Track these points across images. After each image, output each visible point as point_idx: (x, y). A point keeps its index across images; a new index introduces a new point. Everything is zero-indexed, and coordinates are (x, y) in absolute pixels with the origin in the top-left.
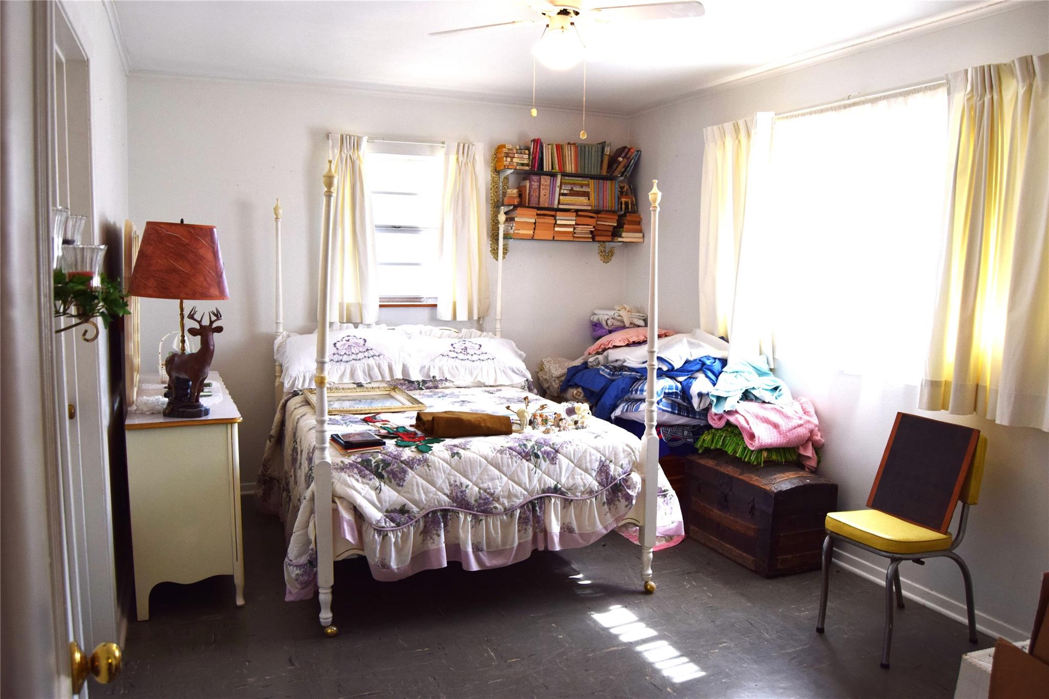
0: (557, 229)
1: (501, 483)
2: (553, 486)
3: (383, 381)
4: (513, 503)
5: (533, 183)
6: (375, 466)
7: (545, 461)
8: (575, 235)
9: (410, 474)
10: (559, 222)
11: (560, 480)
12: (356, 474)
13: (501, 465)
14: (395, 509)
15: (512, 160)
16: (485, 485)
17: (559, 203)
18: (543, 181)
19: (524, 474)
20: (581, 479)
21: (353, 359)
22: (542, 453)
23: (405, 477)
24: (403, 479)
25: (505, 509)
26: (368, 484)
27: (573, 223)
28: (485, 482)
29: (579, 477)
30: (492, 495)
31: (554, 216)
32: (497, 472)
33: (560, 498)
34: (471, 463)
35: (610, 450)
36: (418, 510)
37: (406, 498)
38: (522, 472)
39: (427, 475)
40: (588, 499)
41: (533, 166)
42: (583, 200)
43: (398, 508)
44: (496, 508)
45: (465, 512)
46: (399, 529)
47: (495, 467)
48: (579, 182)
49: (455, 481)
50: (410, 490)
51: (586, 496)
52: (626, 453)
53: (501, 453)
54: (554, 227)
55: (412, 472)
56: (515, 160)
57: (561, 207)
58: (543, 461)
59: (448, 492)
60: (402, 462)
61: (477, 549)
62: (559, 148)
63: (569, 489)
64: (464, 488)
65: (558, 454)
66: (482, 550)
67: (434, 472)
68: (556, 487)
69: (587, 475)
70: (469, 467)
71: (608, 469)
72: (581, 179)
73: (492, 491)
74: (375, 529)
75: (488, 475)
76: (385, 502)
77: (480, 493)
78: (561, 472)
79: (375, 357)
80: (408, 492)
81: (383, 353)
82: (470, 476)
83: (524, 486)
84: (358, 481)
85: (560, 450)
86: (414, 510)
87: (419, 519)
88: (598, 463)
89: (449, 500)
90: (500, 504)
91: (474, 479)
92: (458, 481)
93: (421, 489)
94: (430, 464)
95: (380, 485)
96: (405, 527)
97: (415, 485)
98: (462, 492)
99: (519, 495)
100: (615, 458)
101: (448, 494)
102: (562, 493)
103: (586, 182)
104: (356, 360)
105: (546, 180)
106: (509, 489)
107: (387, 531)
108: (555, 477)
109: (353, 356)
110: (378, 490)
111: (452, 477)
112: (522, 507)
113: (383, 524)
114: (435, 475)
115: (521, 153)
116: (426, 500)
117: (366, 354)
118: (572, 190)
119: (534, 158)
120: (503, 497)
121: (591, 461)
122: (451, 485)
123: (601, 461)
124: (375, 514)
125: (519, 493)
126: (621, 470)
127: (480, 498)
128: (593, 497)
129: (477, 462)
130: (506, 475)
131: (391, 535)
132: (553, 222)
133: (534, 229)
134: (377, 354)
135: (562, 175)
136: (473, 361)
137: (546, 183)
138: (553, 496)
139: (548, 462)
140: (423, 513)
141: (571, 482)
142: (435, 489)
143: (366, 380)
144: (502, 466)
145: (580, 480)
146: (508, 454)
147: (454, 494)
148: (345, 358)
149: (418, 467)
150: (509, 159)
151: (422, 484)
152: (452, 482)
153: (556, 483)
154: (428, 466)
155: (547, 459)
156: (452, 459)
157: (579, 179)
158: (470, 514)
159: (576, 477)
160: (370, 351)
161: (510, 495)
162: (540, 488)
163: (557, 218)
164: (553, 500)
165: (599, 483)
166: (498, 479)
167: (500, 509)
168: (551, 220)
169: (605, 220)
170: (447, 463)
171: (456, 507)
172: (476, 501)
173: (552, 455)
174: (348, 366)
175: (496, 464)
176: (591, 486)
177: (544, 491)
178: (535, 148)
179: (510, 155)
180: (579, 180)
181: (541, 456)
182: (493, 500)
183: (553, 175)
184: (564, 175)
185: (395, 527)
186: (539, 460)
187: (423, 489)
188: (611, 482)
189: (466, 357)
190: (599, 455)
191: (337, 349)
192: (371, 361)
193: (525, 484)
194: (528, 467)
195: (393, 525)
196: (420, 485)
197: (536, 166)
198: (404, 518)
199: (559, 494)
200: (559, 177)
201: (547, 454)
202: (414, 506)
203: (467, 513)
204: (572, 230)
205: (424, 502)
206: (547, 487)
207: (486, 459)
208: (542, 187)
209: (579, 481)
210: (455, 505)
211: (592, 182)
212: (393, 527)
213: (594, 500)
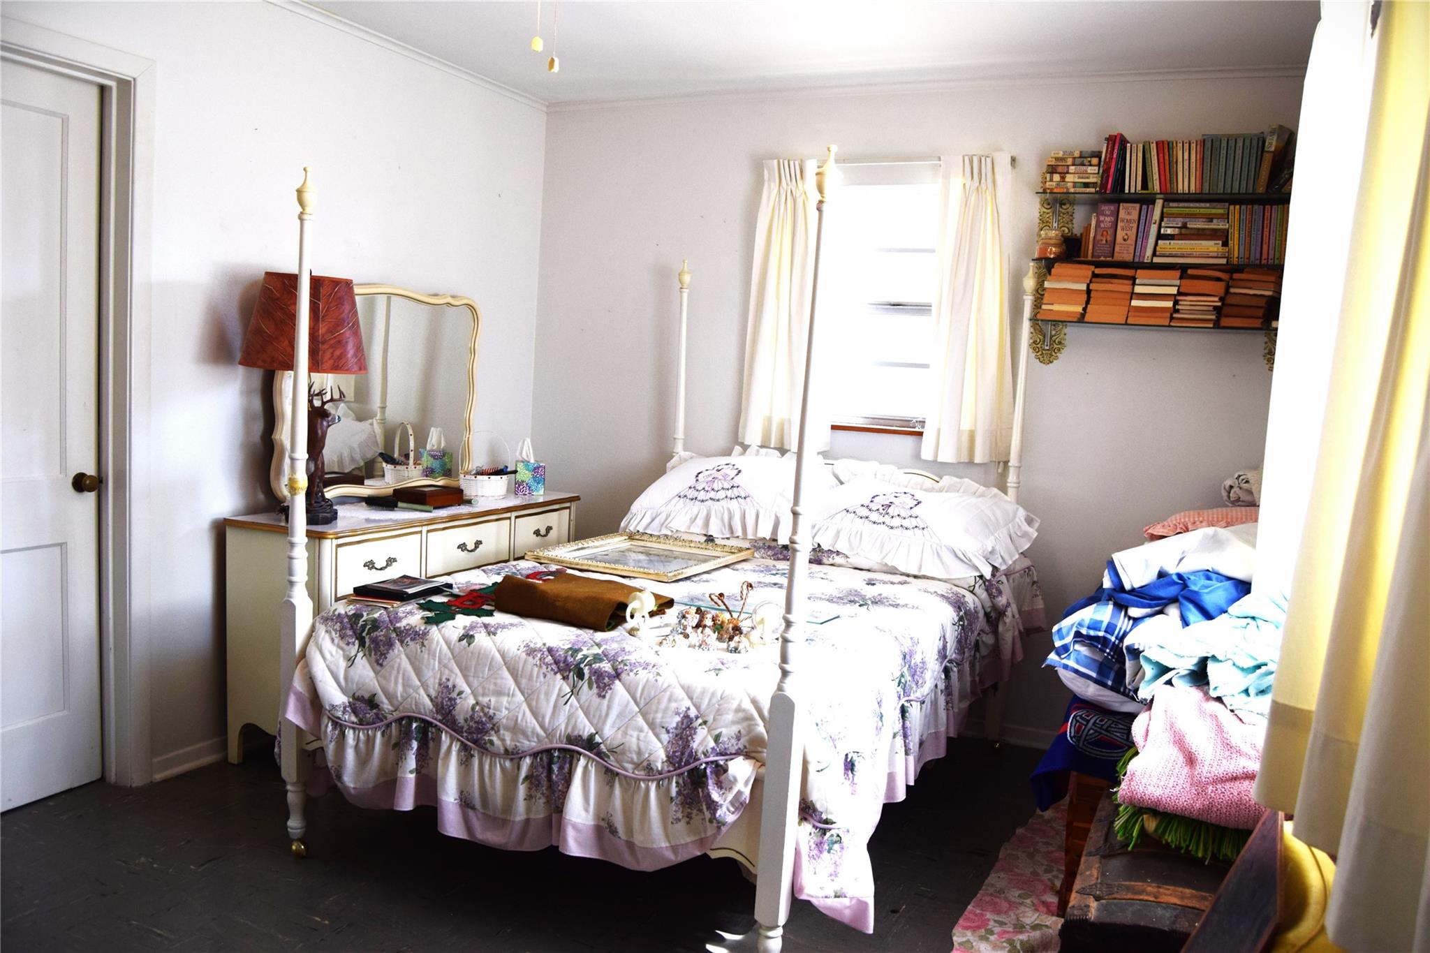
0: (1135, 303)
1: (509, 703)
2: (586, 735)
3: (745, 538)
4: (518, 744)
5: (1102, 218)
6: (362, 625)
7: (590, 687)
8: (1175, 315)
9: (396, 651)
10: (1138, 289)
11: (602, 731)
12: (335, 630)
13: (520, 673)
14: (362, 696)
15: (1063, 178)
16: (484, 700)
17: (1154, 254)
18: (1122, 214)
19: (548, 700)
20: (638, 739)
21: (711, 499)
22: (590, 673)
23: (388, 653)
24: (384, 654)
25: (506, 751)
26: (342, 649)
27: (1174, 291)
28: (488, 695)
29: (635, 734)
30: (491, 718)
31: (1133, 279)
32: (510, 683)
33: (597, 762)
34: (478, 657)
35: (714, 701)
36: (390, 708)
37: (379, 685)
38: (547, 695)
39: (415, 658)
40: (644, 780)
41: (1103, 185)
42: (1212, 246)
43: (367, 696)
44: (491, 742)
45: (451, 736)
46: (363, 729)
47: (512, 674)
48: (1202, 211)
49: (448, 680)
50: (387, 675)
51: (640, 774)
52: (741, 715)
53: (528, 655)
54: (1131, 299)
55: (401, 648)
56: (1069, 178)
57: (1156, 260)
58: (586, 686)
59: (433, 694)
60: (395, 630)
61: (465, 802)
62: (1165, 148)
63: (612, 751)
64: (454, 695)
65: (617, 682)
66: (473, 808)
67: (426, 656)
68: (591, 737)
69: (651, 733)
70: (474, 663)
71: (691, 735)
72: (1208, 205)
73: (491, 712)
74: (329, 718)
75: (495, 684)
76: (352, 683)
77: (473, 708)
78: (607, 715)
79: (739, 499)
80: (384, 677)
81: (751, 494)
82: (471, 679)
83: (540, 719)
84: (333, 640)
85: (623, 676)
86: (385, 706)
87: (391, 723)
88: (678, 719)
89: (431, 707)
90: (499, 738)
91: (476, 684)
92: (451, 680)
93: (401, 676)
94: (426, 643)
95: (356, 656)
96: (372, 729)
97: (396, 669)
98: (450, 699)
99: (530, 734)
100: (714, 720)
101: (433, 697)
102: (600, 754)
103: (1221, 211)
104: (714, 500)
105: (1129, 212)
106: (517, 717)
107: (346, 726)
108: (595, 722)
109: (712, 494)
110: (351, 661)
111: (447, 672)
112: (534, 755)
113: (339, 714)
114: (425, 661)
115: (1083, 164)
116: (402, 696)
117: (729, 493)
118: (1184, 226)
119: (1106, 171)
120: (507, 728)
121: (666, 710)
122: (440, 684)
123: (687, 716)
124: (334, 695)
125: (530, 730)
126: (712, 744)
127: (472, 718)
128: (653, 780)
129: (488, 658)
130: (522, 693)
131: (350, 734)
132: (1128, 289)
133: (1088, 302)
134: (743, 495)
135: (1165, 200)
136: (892, 528)
137: (1129, 217)
138: (585, 755)
139: (595, 690)
140: (397, 715)
141: (619, 739)
142: (418, 683)
143: (723, 534)
144: (521, 676)
145: (634, 740)
146: (537, 658)
147: (440, 700)
148: (702, 495)
149: (410, 643)
150: (1057, 177)
151: (405, 671)
152: (444, 680)
153: (594, 732)
154: (423, 645)
155: (595, 686)
156: (458, 644)
157: (1203, 205)
158: (458, 740)
159: (630, 732)
160: (735, 489)
161: (516, 729)
162: (565, 731)
163: (1137, 281)
164: (582, 762)
165: (667, 756)
166: (509, 696)
167: (498, 748)
168: (1124, 286)
169: (1250, 284)
170: (449, 647)
171: (440, 721)
172: (466, 720)
173: (606, 680)
174: (703, 508)
175: (514, 669)
176: (652, 758)
177: (570, 740)
178: (1110, 152)
179: (1060, 169)
180: (1204, 208)
181: (587, 676)
182: (492, 729)
183: (1146, 201)
184: (1171, 197)
185: (356, 723)
186: (581, 683)
187: (403, 679)
188: (687, 763)
189: (881, 519)
190: (688, 703)
191: (697, 480)
192: (734, 505)
193: (543, 717)
194: (560, 690)
195: (354, 719)
196: (401, 672)
197: (1109, 186)
198: (370, 715)
199: (595, 755)
200: (1159, 203)
201: (599, 675)
202: (385, 701)
203: (455, 737)
204: (1170, 304)
205: (399, 699)
206: (576, 733)
207: (503, 656)
208: (1120, 224)
209: (632, 741)
210: (439, 717)
211: (1235, 210)
212: (353, 723)
213: (653, 786)
